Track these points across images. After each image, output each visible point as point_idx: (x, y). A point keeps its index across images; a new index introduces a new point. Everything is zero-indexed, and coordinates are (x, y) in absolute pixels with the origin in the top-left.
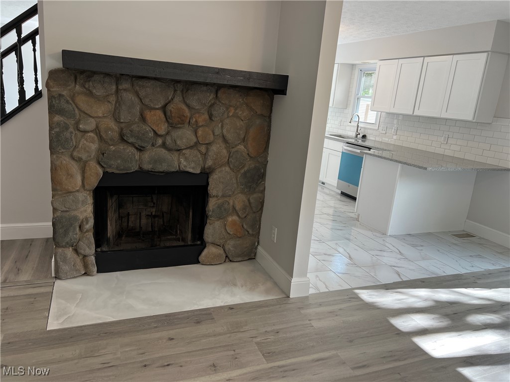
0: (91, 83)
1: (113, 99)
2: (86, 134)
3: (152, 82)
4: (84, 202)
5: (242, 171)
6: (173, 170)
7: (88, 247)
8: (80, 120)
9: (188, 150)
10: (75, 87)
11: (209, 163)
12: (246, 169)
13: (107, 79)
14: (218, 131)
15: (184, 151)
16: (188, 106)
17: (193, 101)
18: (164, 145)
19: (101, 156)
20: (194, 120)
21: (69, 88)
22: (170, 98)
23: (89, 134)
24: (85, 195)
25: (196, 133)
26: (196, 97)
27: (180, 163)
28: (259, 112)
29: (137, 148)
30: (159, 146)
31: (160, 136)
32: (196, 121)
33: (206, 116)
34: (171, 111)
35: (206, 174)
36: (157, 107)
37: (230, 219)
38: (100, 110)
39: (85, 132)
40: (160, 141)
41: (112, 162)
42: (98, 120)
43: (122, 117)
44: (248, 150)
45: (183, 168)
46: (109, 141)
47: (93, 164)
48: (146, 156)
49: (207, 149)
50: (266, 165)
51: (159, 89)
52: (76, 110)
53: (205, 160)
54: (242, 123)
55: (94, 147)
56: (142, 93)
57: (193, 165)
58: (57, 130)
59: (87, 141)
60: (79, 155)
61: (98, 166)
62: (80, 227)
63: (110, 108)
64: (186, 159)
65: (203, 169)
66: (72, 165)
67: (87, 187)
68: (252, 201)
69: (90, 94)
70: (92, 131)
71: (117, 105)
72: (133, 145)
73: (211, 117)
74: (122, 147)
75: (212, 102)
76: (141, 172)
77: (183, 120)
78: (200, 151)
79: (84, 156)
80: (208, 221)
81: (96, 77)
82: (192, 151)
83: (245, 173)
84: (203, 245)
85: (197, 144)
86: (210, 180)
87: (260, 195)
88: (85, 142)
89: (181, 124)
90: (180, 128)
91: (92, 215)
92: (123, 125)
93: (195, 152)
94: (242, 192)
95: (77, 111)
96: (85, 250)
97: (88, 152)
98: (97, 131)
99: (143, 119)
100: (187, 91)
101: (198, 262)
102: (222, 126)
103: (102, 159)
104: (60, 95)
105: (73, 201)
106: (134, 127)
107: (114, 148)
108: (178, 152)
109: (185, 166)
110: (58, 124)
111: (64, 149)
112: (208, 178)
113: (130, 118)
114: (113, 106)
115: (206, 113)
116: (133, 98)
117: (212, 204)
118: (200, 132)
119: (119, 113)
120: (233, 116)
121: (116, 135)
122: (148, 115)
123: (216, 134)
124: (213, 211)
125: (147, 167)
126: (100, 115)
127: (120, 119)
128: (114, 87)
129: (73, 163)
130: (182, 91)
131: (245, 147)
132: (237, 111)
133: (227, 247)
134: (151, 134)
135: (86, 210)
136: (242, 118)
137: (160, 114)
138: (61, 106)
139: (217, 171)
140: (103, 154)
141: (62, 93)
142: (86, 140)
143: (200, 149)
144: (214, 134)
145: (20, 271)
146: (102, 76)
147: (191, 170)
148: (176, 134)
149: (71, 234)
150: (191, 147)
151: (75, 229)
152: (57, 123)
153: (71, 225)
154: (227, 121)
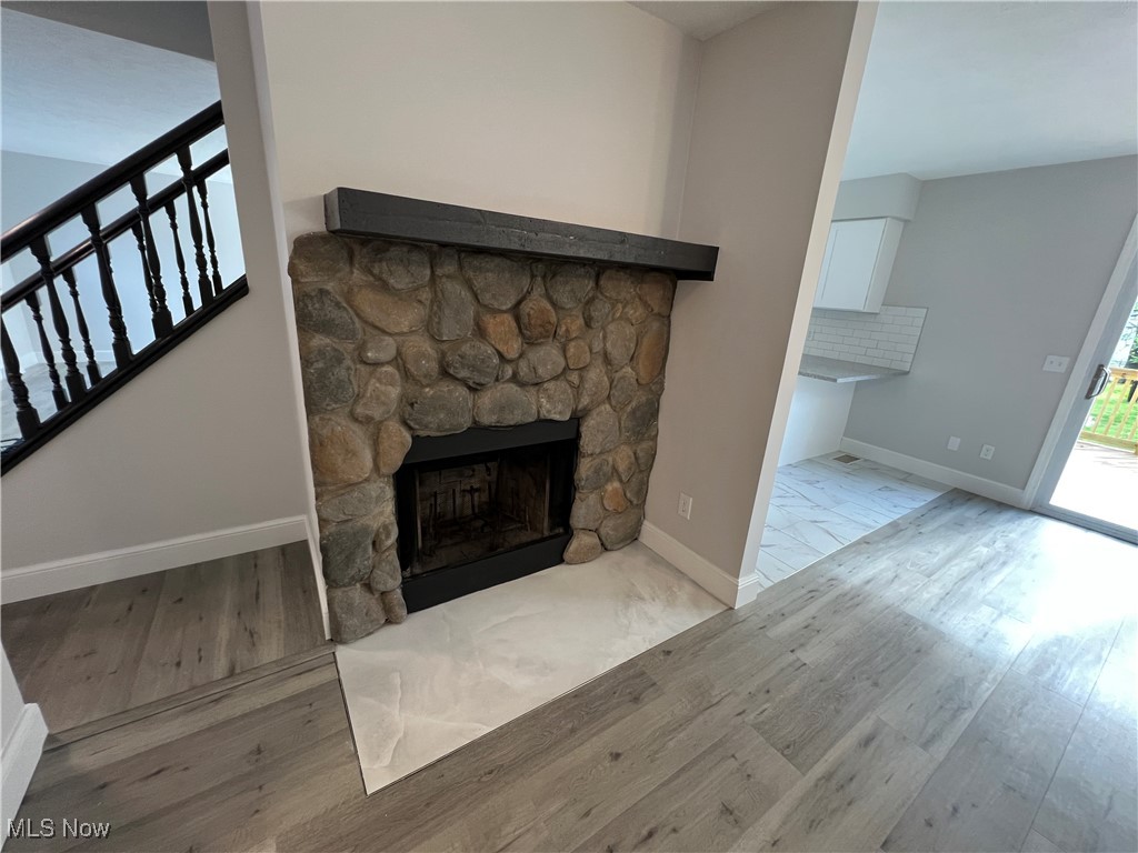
0: (384, 264)
1: (426, 295)
2: (379, 370)
3: (497, 260)
4: (379, 499)
5: (629, 409)
6: (531, 420)
7: (392, 576)
8: (365, 343)
9: (553, 383)
10: (352, 273)
11: (585, 401)
12: (634, 404)
13: (415, 256)
14: (597, 347)
15: (545, 385)
16: (554, 304)
17: (563, 294)
18: (515, 378)
19: (409, 408)
20: (564, 329)
21: (338, 275)
22: (525, 290)
23: (385, 369)
24: (382, 485)
25: (564, 351)
26: (568, 288)
27: (540, 406)
28: (656, 311)
29: (470, 388)
30: (509, 381)
31: (509, 361)
32: (567, 331)
33: (581, 321)
34: (529, 315)
35: (577, 419)
36: (504, 308)
37: (609, 487)
38: (405, 318)
39: (377, 364)
40: (509, 371)
41: (430, 418)
42: (399, 339)
43: (445, 331)
44: (637, 374)
45: (544, 414)
46: (422, 379)
47: (394, 426)
48: (486, 399)
49: (581, 378)
50: (660, 396)
51: (507, 275)
52: (356, 320)
53: (578, 396)
54: (633, 330)
55: (394, 392)
56: (479, 283)
57: (560, 407)
58: (320, 365)
59: (381, 383)
60: (367, 412)
61: (403, 429)
62: (374, 543)
63: (423, 313)
64: (550, 398)
65: (574, 412)
66: (354, 432)
67: (384, 470)
68: (640, 454)
69: (384, 287)
70: (388, 363)
71: (435, 308)
72: (464, 382)
73: (588, 323)
74: (445, 387)
75: (590, 295)
76: (477, 428)
77: (547, 331)
78: (569, 382)
79: (377, 414)
80: (577, 496)
81: (394, 252)
82: (558, 383)
83: (634, 412)
84: (570, 533)
85: (567, 369)
86: (583, 429)
87: (651, 443)
88: (378, 385)
89: (544, 337)
90: (540, 344)
91: (393, 519)
92: (444, 347)
93: (562, 384)
94: (627, 443)
95: (358, 324)
96: (385, 584)
97: (384, 403)
98: (399, 360)
99: (480, 332)
100: (553, 276)
101: (561, 561)
102: (605, 337)
103: (410, 415)
104: (322, 292)
105: (360, 501)
106: (466, 348)
107: (432, 392)
108: (537, 388)
109: (549, 411)
110: (321, 353)
111: (336, 403)
112: (579, 426)
113: (458, 332)
114: (427, 310)
115: (581, 316)
116: (463, 293)
117: (585, 468)
118: (571, 350)
119: (439, 323)
120: (620, 318)
121: (434, 366)
122: (491, 323)
123: (594, 351)
124: (587, 479)
125: (488, 419)
126: (405, 330)
127: (441, 335)
128: (428, 272)
129: (355, 427)
130: (544, 277)
131: (632, 368)
132: (626, 310)
133: (603, 531)
134: (496, 360)
135: (382, 512)
136: (634, 321)
137: (508, 319)
138: (326, 315)
139: (594, 413)
140: (412, 405)
141: (325, 287)
142: (379, 380)
143: (569, 378)
144: (591, 351)
145: (255, 636)
146: (405, 249)
147: (557, 417)
148: (535, 355)
149: (358, 560)
150: (556, 378)
151: (365, 550)
152: (320, 350)
153: (359, 545)
154: (611, 327)
